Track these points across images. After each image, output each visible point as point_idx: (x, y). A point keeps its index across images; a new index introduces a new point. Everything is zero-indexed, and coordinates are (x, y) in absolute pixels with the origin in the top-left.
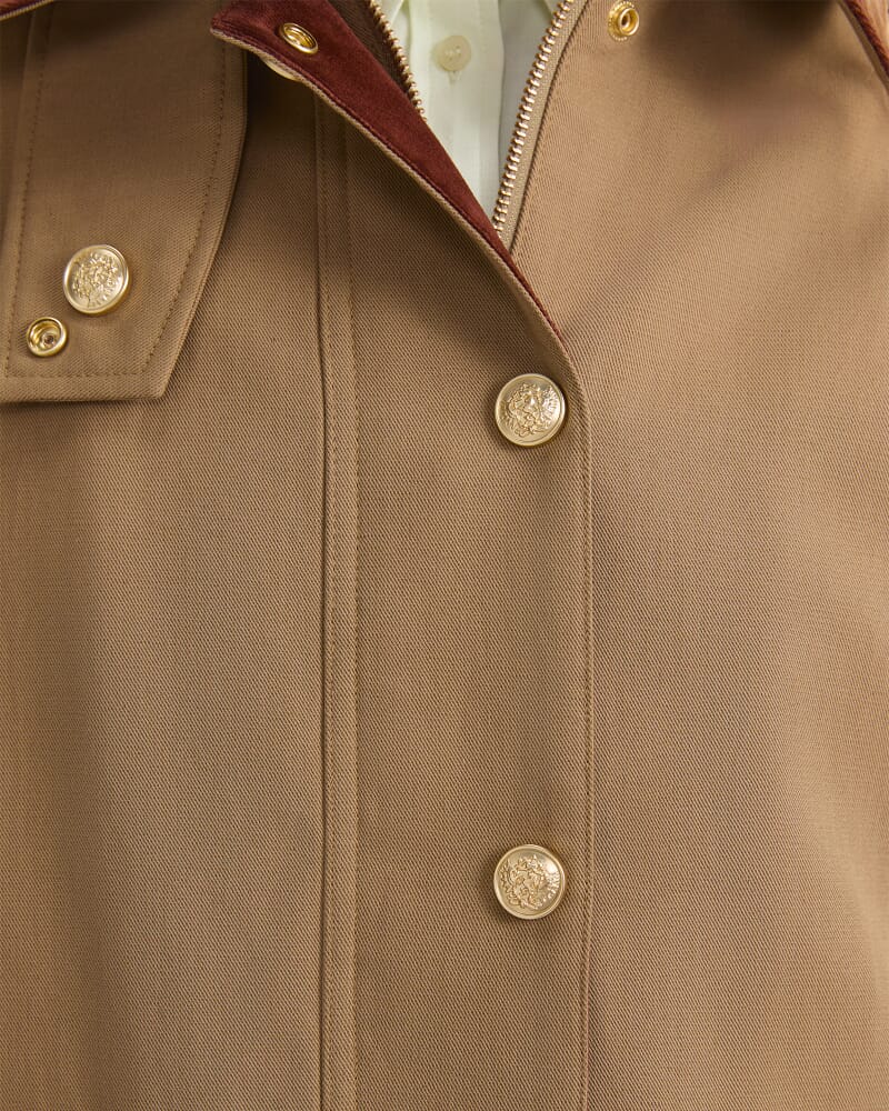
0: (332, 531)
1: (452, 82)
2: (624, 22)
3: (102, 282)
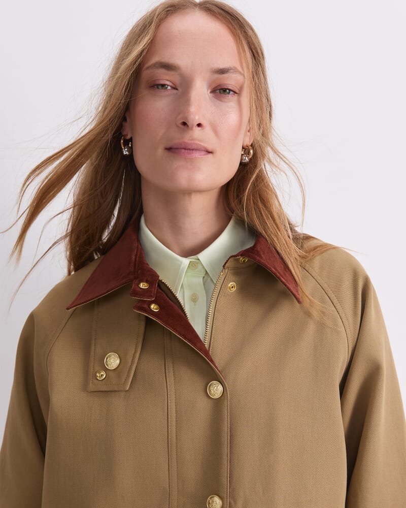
0: (169, 420)
1: (195, 305)
2: (232, 287)
3: (113, 362)
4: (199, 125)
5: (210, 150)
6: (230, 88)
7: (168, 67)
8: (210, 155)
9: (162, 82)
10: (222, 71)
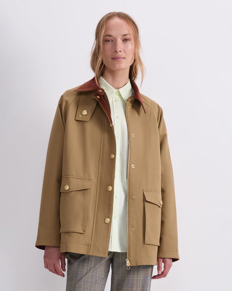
3: (85, 112)
4: (120, 51)
5: (124, 57)
6: (128, 39)
7: (110, 36)
8: (125, 59)
9: (109, 40)
10: (125, 35)
